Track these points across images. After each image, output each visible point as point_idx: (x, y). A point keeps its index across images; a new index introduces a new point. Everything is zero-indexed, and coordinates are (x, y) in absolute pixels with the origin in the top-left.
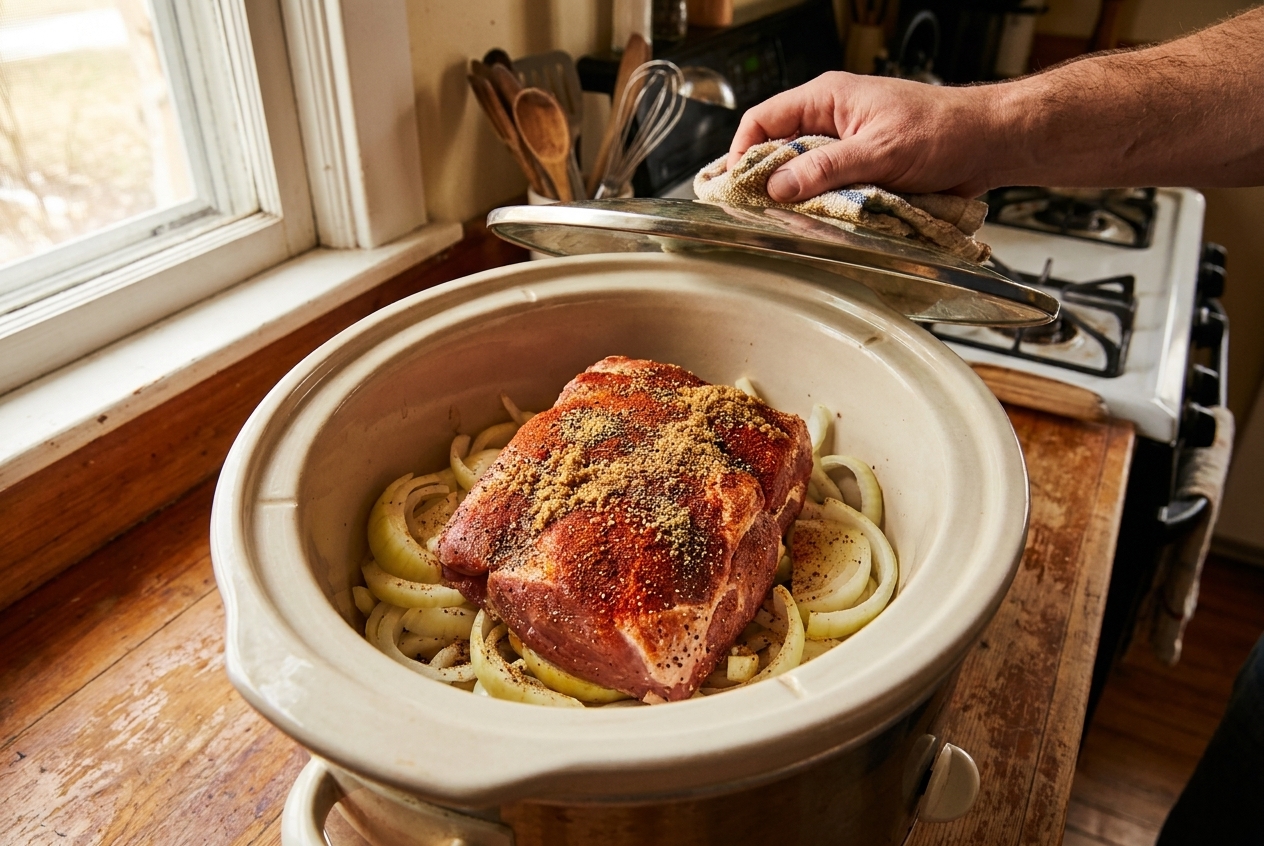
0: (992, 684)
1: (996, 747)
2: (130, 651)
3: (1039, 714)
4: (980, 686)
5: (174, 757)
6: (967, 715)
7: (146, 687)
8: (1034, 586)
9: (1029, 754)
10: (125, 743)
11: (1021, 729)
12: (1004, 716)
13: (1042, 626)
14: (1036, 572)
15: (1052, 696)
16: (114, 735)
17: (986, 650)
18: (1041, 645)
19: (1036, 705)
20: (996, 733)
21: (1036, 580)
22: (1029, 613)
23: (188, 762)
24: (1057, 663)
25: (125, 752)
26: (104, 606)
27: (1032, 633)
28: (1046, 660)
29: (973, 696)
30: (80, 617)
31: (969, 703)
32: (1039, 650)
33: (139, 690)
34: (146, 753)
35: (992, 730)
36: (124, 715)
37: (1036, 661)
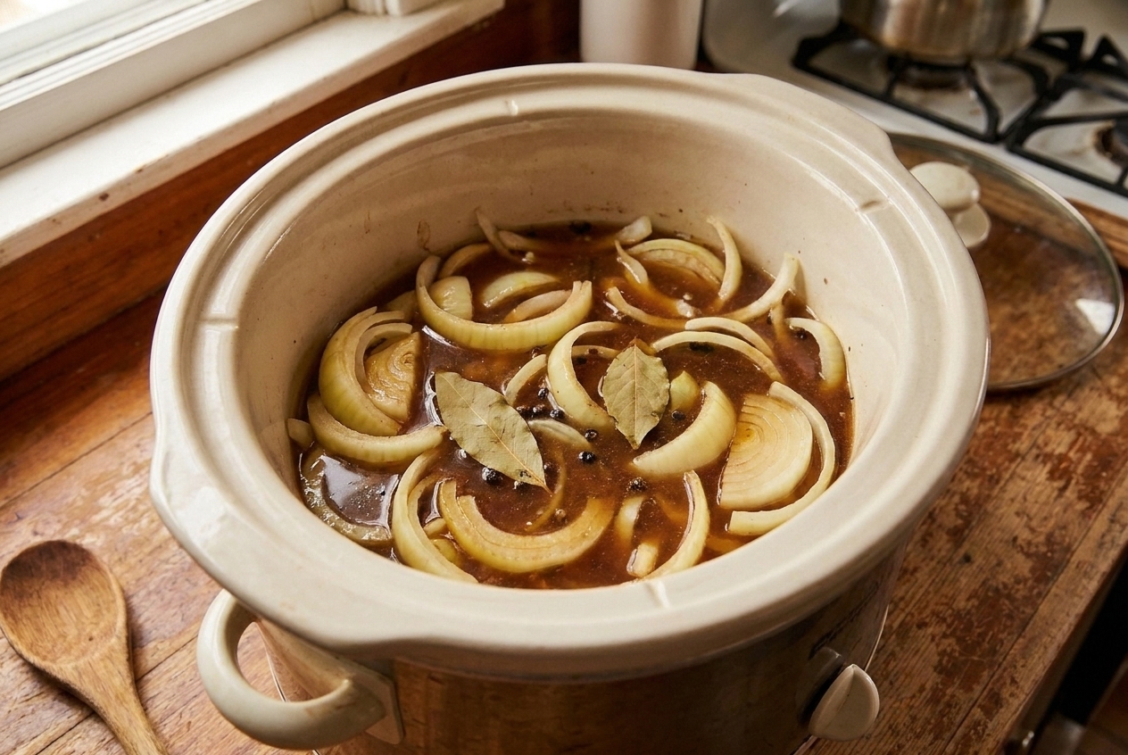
0: (961, 603)
1: (940, 673)
2: (124, 430)
3: (1001, 646)
4: (947, 604)
5: (148, 540)
6: (921, 633)
7: (132, 468)
8: (1052, 500)
9: (974, 686)
10: (107, 519)
11: (976, 658)
12: (960, 640)
13: (1043, 549)
14: (1059, 484)
15: (1024, 630)
16: (100, 509)
17: (967, 565)
18: (1033, 570)
19: (1001, 636)
20: (946, 658)
21: (1055, 493)
22: (1032, 530)
23: (160, 547)
24: (1045, 593)
25: (106, 528)
26: (105, 381)
27: (1028, 555)
28: (1033, 588)
29: (934, 613)
30: (83, 389)
31: (927, 620)
32: (1029, 575)
33: (127, 469)
34: (124, 531)
35: (942, 654)
36: (109, 493)
37: (1021, 586)
